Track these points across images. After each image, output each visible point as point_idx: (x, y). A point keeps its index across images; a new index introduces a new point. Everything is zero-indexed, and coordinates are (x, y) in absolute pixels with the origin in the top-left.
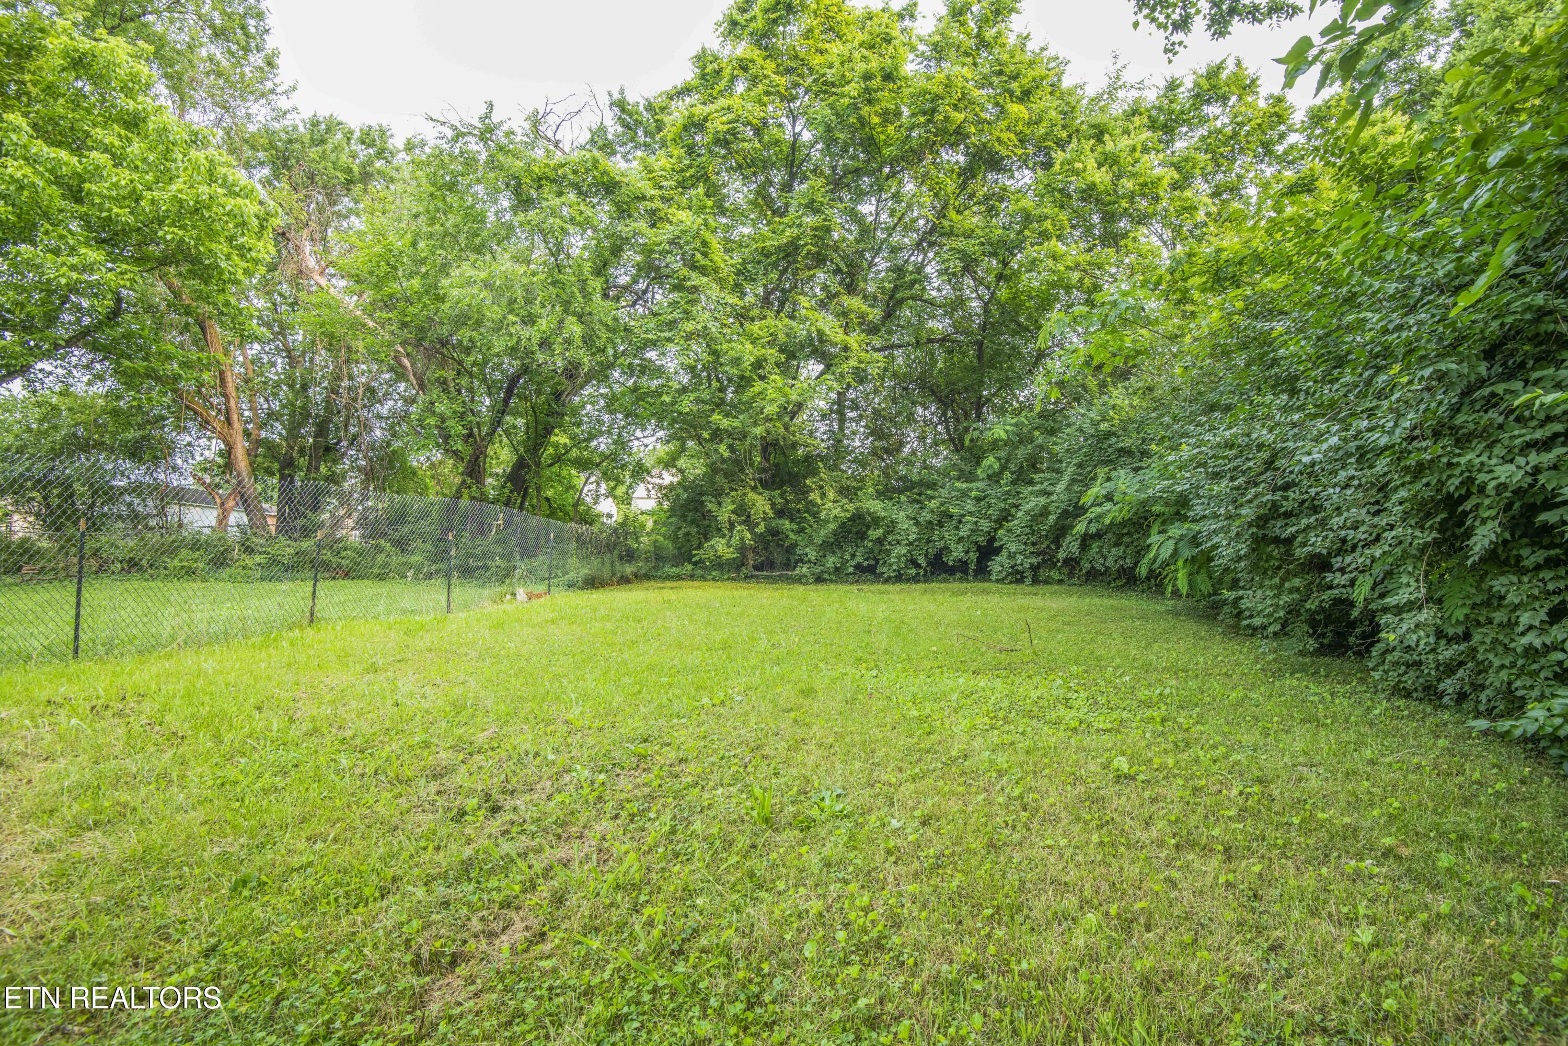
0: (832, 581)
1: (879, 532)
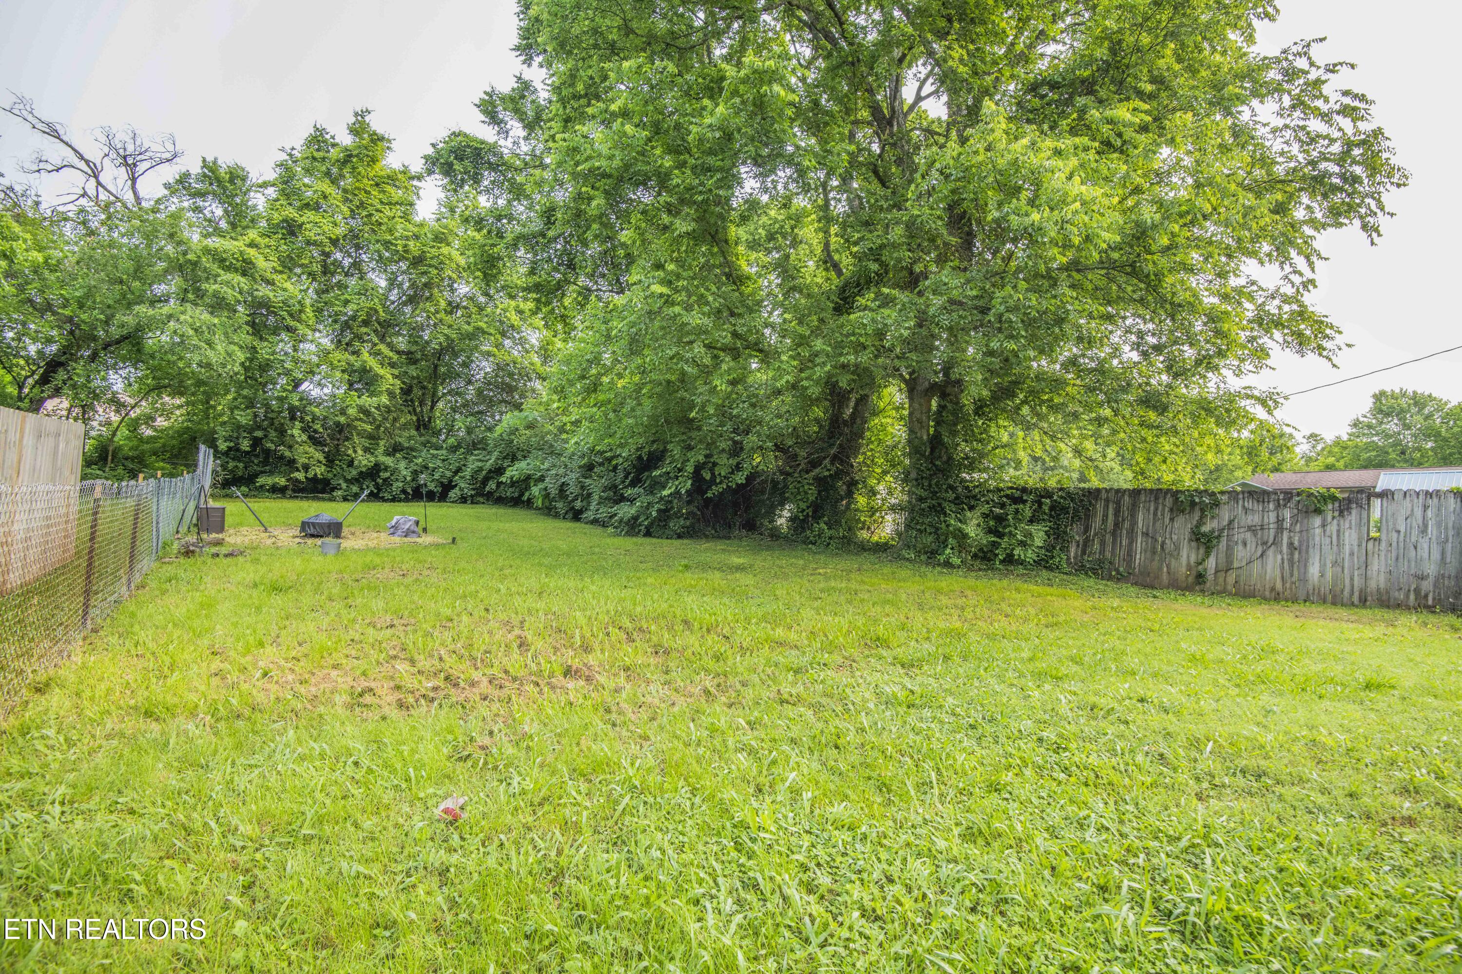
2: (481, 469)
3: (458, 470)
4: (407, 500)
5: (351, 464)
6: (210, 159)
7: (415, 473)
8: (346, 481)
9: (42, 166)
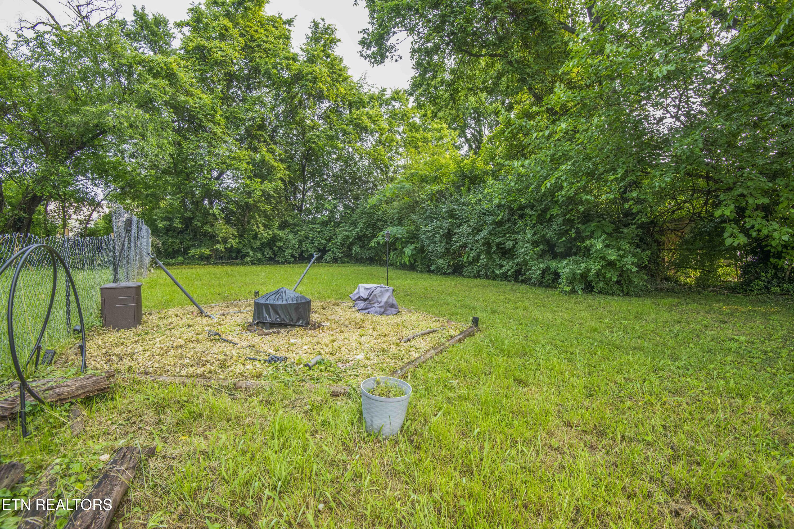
0: (258, 264)
1: (281, 244)
2: (348, 237)
3: (330, 239)
4: (295, 262)
5: (255, 237)
6: (139, 8)
7: (300, 242)
8: (253, 249)
9: (23, 24)
